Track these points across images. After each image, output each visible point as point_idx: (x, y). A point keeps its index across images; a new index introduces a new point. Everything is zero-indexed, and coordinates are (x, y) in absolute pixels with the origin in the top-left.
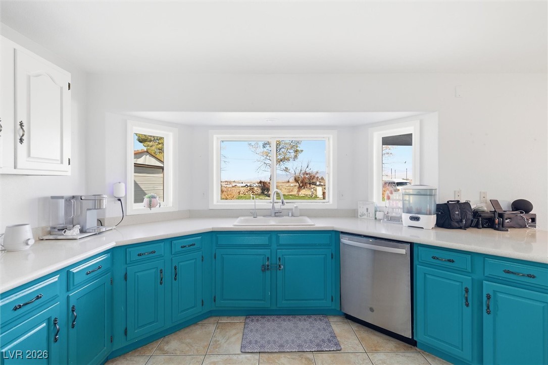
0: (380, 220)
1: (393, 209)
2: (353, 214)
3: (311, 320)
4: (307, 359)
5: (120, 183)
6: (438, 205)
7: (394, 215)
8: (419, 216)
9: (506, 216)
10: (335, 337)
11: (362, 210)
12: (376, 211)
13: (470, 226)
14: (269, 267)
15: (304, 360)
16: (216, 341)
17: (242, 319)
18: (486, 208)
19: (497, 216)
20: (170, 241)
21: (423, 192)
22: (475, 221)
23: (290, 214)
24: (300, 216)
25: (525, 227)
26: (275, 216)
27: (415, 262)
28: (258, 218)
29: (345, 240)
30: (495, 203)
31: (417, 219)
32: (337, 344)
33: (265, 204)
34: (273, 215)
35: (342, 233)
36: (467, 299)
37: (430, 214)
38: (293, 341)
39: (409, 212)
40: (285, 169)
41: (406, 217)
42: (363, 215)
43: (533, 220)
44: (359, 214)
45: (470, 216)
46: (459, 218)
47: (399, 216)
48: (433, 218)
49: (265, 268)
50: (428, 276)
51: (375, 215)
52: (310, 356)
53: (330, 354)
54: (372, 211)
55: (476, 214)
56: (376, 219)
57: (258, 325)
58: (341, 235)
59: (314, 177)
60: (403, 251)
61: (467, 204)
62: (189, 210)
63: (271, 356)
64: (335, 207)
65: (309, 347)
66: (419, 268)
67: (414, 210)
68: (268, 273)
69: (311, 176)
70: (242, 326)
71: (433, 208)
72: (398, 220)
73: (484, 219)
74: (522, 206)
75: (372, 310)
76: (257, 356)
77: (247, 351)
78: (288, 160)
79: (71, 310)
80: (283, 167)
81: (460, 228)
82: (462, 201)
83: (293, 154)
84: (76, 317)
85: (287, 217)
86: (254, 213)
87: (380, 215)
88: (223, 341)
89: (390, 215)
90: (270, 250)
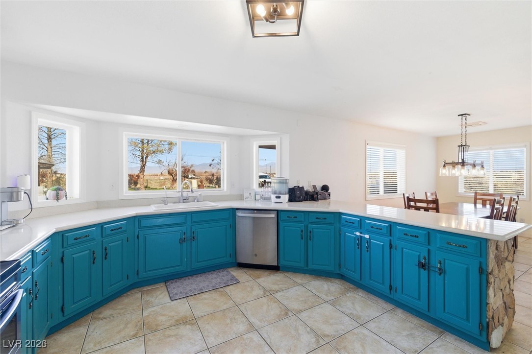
0: (258, 200)
1: (266, 192)
2: (241, 198)
3: (216, 273)
4: (219, 291)
5: (26, 175)
6: (289, 189)
7: (267, 196)
8: (280, 195)
9: (319, 194)
10: (234, 277)
11: (246, 195)
12: (255, 195)
13: (304, 200)
14: (186, 240)
15: (218, 293)
16: (147, 301)
17: (163, 284)
18: (311, 190)
19: (315, 193)
20: (101, 226)
21: (282, 182)
22: (306, 197)
23: (196, 201)
24: (204, 201)
25: (326, 199)
26: (184, 202)
27: (279, 221)
28: (169, 204)
29: (239, 214)
30: (314, 187)
31: (279, 197)
32: (236, 280)
33: (173, 193)
34: (182, 201)
35: (238, 209)
36: (302, 236)
37: (286, 194)
38: (208, 286)
39: (275, 194)
40: (158, 161)
41: (273, 197)
42: (247, 198)
43: (329, 195)
44: (245, 197)
45: (304, 195)
46: (298, 195)
47: (269, 196)
48: (287, 196)
49: (182, 241)
50: (285, 228)
51: (255, 197)
52: (221, 290)
53: (234, 286)
54: (253, 195)
55: (307, 193)
56: (255, 200)
57: (178, 284)
58: (237, 211)
59: (189, 170)
60: (273, 216)
61: (303, 188)
62: (97, 201)
63: (195, 296)
64: (228, 193)
65: (220, 286)
66: (281, 224)
67: (278, 192)
68: (184, 244)
69: (186, 170)
70: (165, 288)
71: (287, 191)
72: (269, 199)
73: (309, 195)
74: (325, 188)
75: (256, 255)
76: (185, 299)
77: (176, 298)
78: (162, 152)
79: (34, 284)
80: (155, 159)
81: (300, 201)
82: (300, 186)
83: (167, 147)
84: (39, 289)
85: (193, 203)
86: (165, 201)
87: (258, 197)
88: (153, 299)
89: (264, 196)
90: (185, 227)
